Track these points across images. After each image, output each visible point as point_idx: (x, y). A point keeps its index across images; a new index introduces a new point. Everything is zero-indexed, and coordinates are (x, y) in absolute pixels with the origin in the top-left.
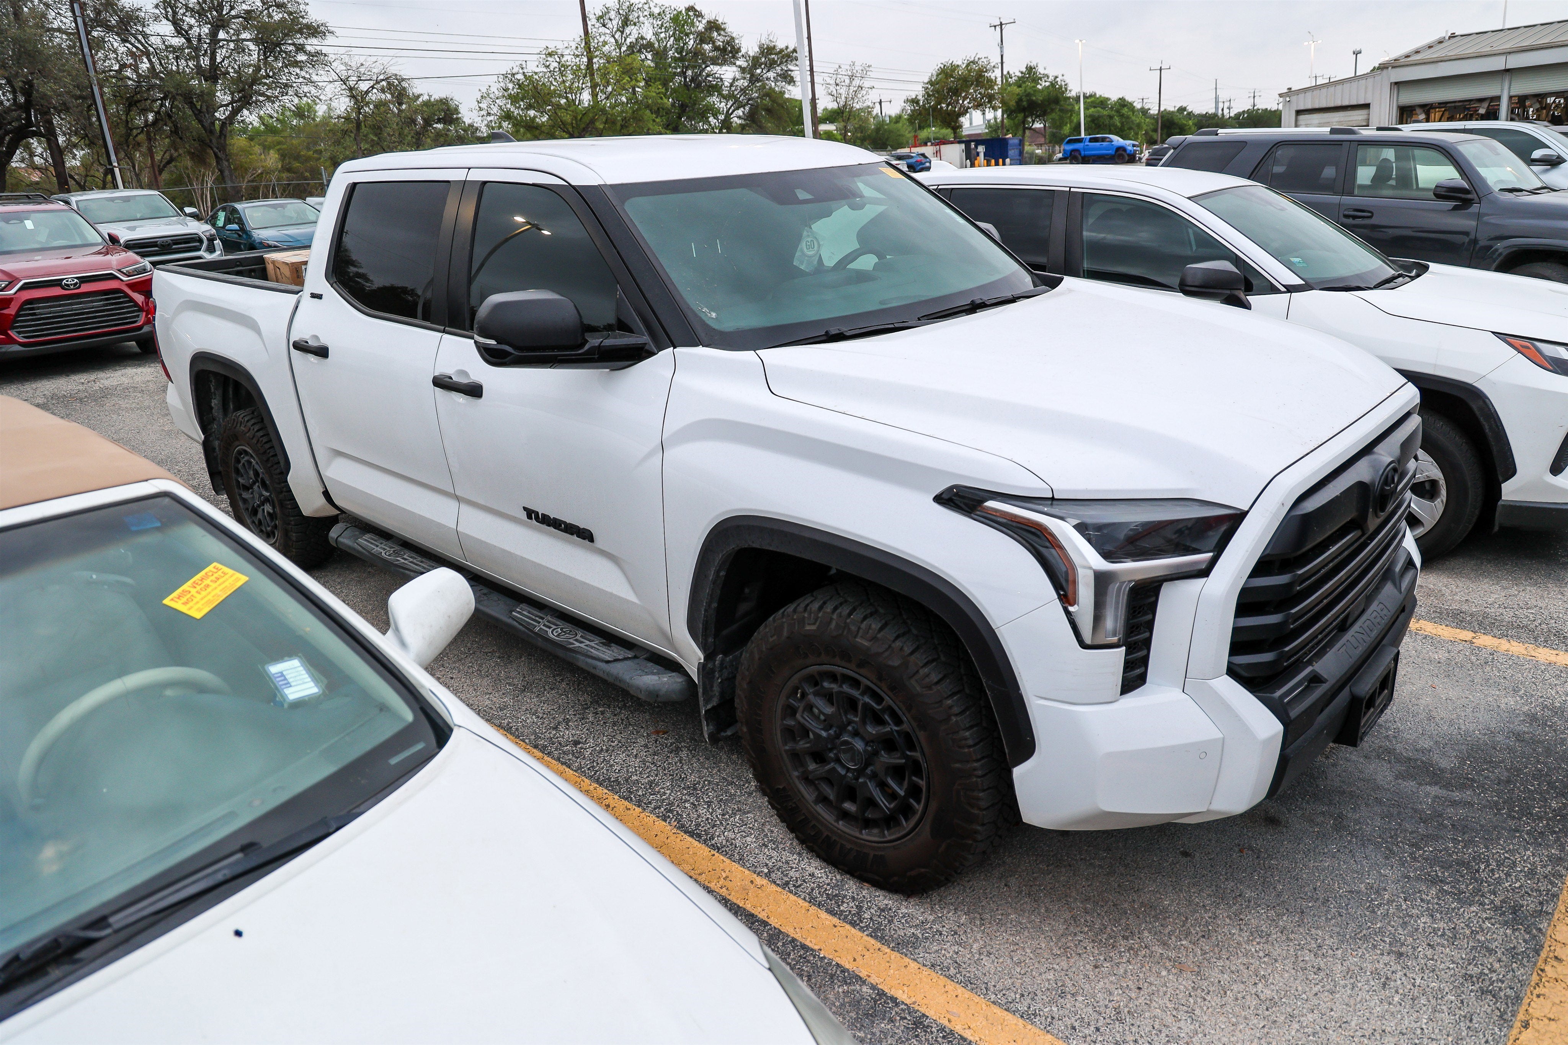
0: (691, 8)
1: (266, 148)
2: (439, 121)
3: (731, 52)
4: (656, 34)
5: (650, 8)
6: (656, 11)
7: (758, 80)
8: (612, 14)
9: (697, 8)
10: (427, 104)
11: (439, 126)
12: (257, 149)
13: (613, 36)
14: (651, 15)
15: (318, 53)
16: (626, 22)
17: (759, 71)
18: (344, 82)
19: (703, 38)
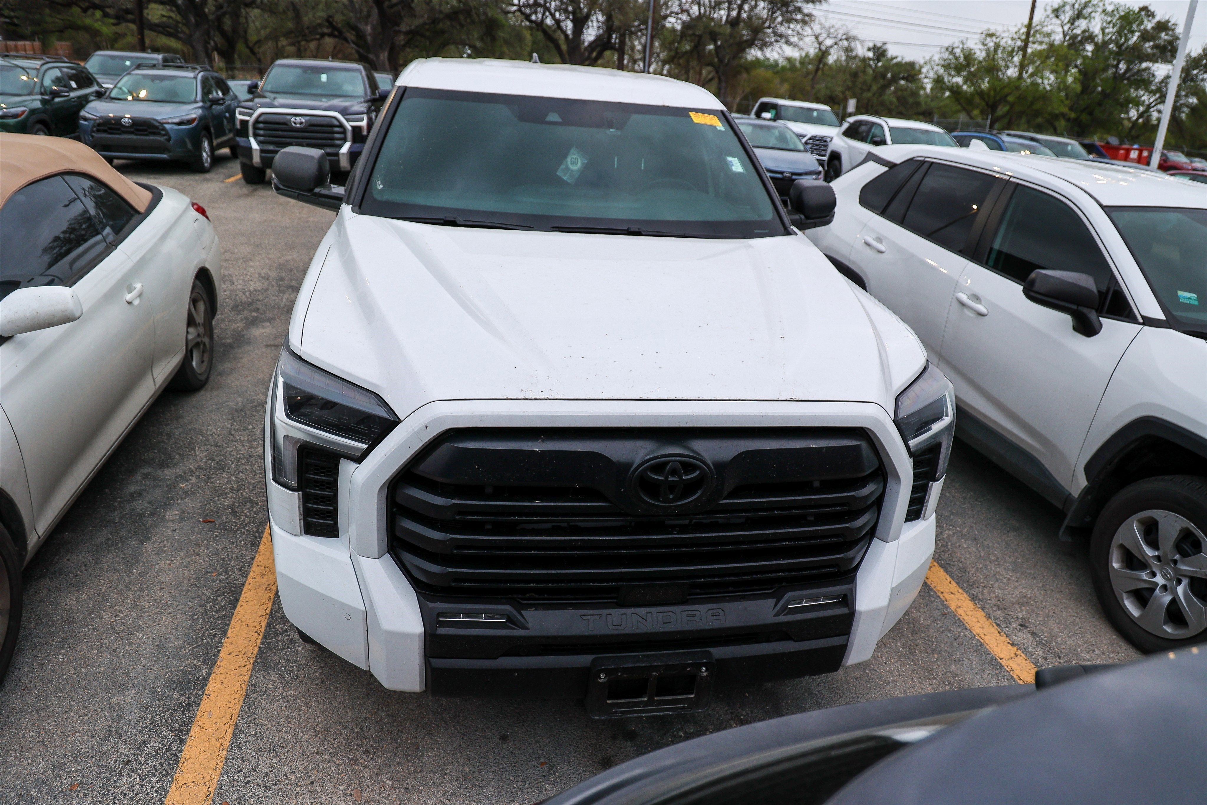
0: (1145, 9)
1: (783, 80)
2: (903, 78)
3: (1170, 51)
4: (1103, 29)
5: (1104, 5)
6: (1110, 8)
7: (1192, 80)
8: (1067, 8)
9: (1152, 8)
10: (899, 64)
11: (902, 82)
12: (777, 80)
13: (1062, 27)
14: (1104, 11)
15: (810, 15)
16: (1079, 15)
17: (1195, 72)
18: (817, 37)
19: (1145, 36)
